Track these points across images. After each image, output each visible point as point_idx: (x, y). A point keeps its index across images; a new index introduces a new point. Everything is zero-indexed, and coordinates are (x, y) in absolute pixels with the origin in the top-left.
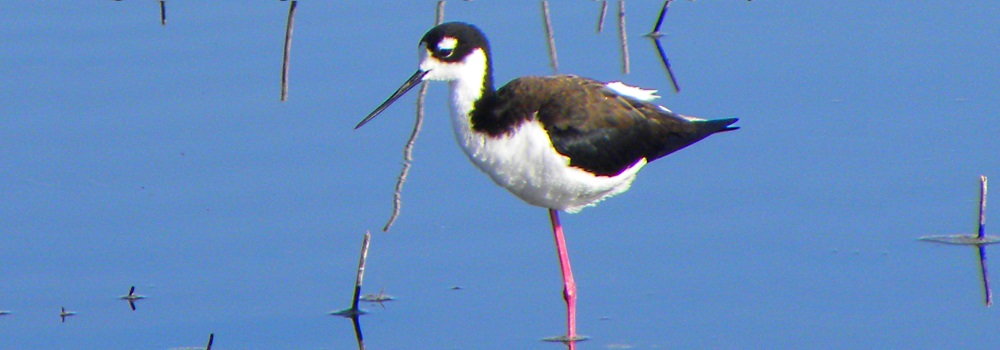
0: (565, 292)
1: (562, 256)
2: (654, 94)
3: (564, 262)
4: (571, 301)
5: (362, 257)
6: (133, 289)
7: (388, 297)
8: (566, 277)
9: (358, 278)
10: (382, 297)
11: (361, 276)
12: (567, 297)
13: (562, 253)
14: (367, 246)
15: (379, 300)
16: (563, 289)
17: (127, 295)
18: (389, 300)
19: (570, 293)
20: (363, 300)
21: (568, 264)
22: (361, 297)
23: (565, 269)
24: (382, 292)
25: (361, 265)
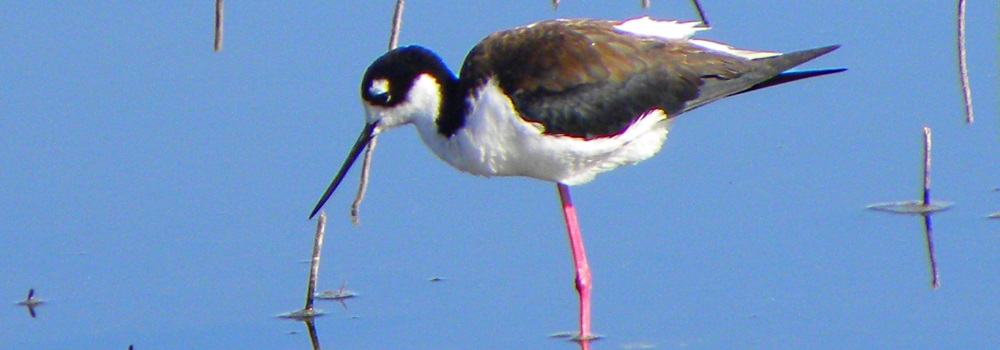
0: (578, 281)
1: (574, 237)
2: (696, 26)
3: (576, 245)
4: (585, 292)
5: (316, 244)
6: (31, 293)
7: (349, 293)
8: (579, 262)
9: (312, 270)
10: (341, 295)
11: (316, 268)
12: (579, 287)
13: (573, 233)
14: (323, 230)
15: (338, 298)
16: (574, 277)
17: (25, 300)
18: (350, 297)
19: (584, 282)
20: (318, 298)
21: (581, 246)
22: (316, 294)
23: (577, 253)
24: (342, 288)
25: (315, 255)
